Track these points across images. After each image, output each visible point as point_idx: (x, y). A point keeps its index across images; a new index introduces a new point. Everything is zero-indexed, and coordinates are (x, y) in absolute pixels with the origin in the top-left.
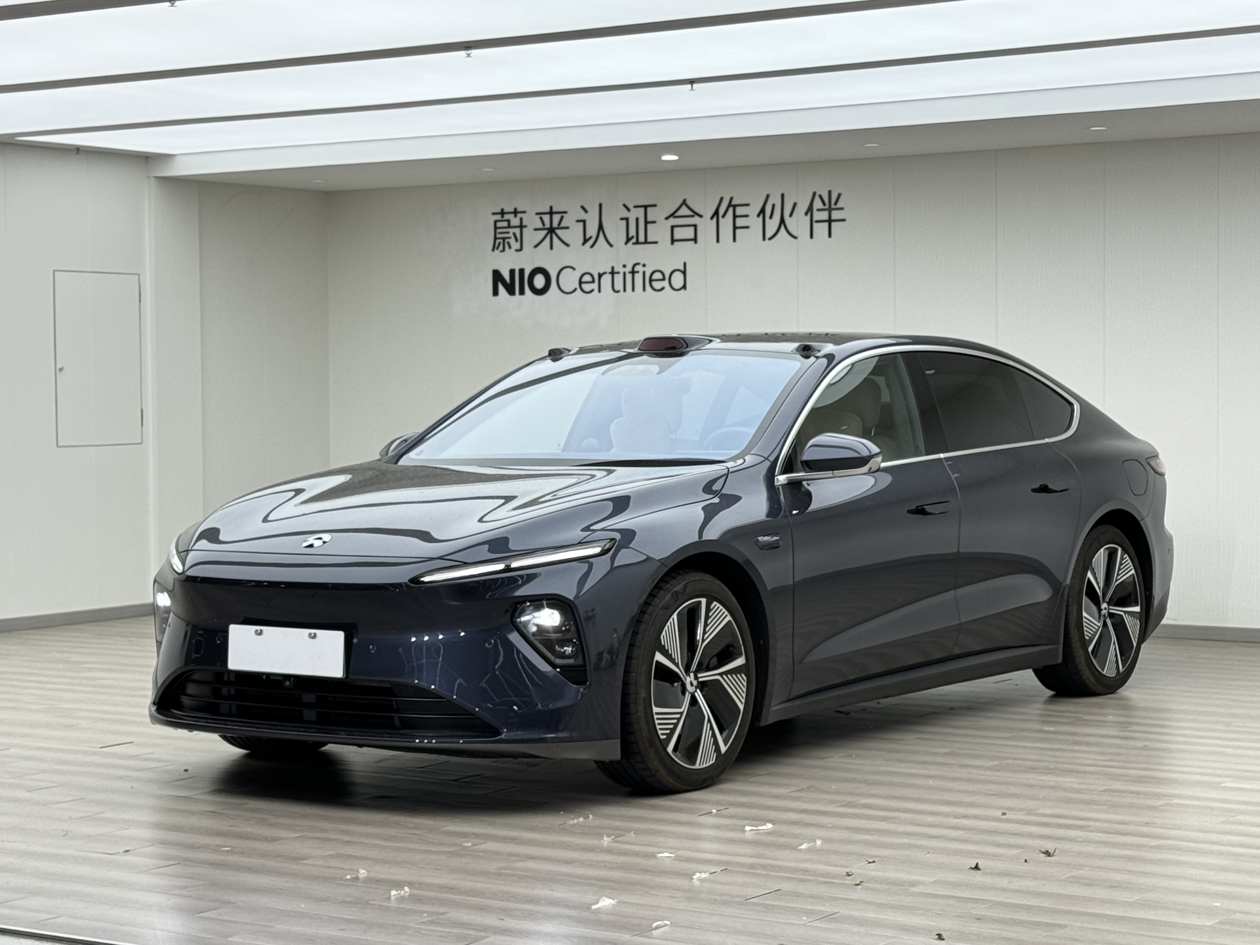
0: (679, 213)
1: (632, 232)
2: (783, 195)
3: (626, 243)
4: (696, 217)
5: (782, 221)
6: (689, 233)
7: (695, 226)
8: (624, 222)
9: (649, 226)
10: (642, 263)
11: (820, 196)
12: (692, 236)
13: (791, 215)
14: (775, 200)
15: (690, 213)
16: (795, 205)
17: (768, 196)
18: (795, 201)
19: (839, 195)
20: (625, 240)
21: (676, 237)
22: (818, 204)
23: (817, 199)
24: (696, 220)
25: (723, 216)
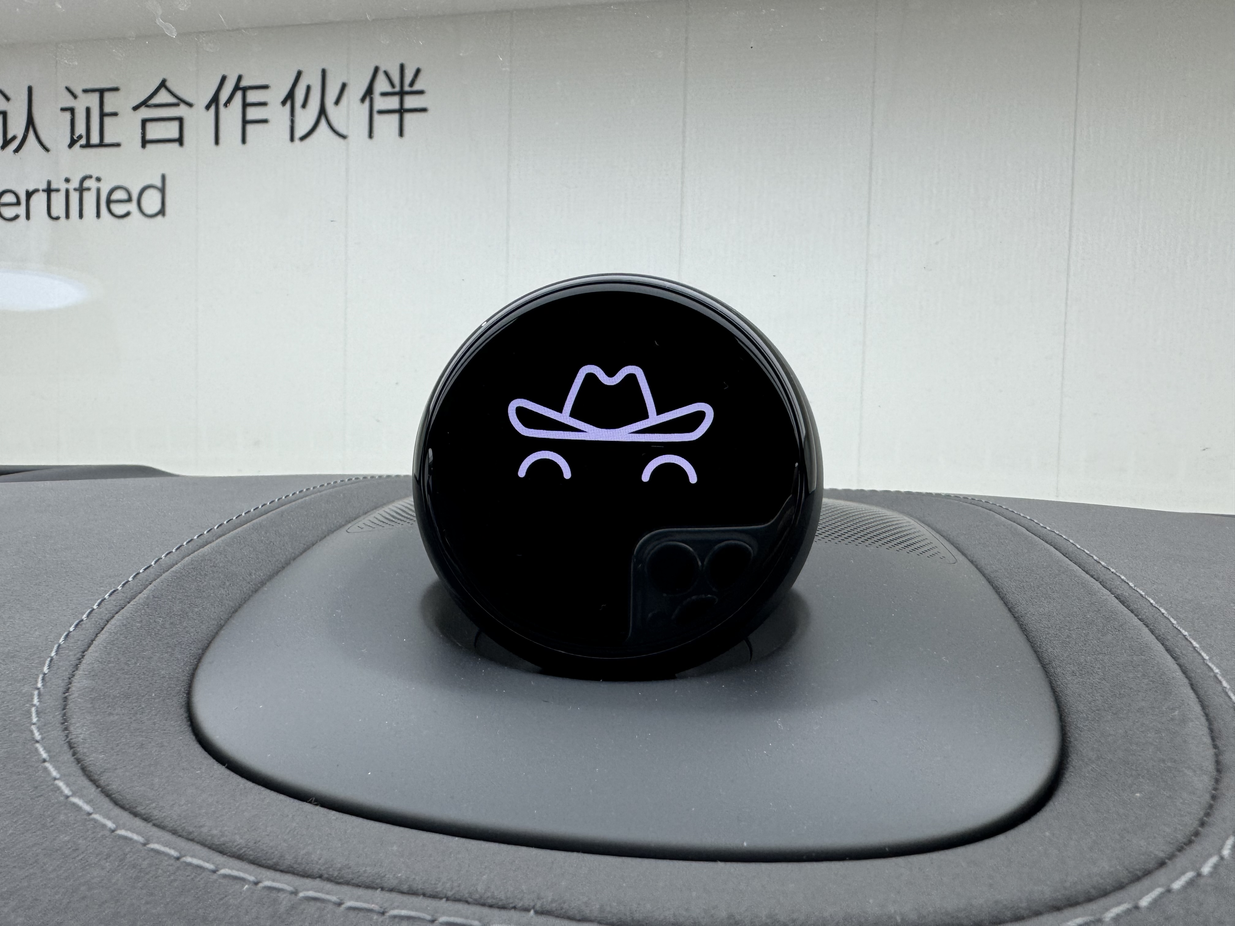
0: (156, 100)
1: (81, 129)
2: (324, 72)
3: (71, 146)
4: (183, 106)
5: (323, 111)
6: (171, 130)
7: (180, 120)
8: (68, 115)
9: (107, 120)
10: (95, 176)
11: (386, 73)
12: (176, 135)
13: (337, 102)
14: (312, 78)
15: (173, 100)
16: (344, 86)
17: (299, 74)
18: (345, 81)
19: (418, 71)
20: (68, 141)
21: (150, 136)
22: (382, 85)
23: (381, 77)
24: (181, 111)
25: (226, 105)
